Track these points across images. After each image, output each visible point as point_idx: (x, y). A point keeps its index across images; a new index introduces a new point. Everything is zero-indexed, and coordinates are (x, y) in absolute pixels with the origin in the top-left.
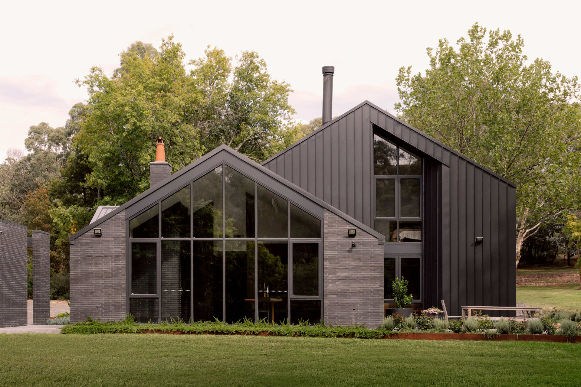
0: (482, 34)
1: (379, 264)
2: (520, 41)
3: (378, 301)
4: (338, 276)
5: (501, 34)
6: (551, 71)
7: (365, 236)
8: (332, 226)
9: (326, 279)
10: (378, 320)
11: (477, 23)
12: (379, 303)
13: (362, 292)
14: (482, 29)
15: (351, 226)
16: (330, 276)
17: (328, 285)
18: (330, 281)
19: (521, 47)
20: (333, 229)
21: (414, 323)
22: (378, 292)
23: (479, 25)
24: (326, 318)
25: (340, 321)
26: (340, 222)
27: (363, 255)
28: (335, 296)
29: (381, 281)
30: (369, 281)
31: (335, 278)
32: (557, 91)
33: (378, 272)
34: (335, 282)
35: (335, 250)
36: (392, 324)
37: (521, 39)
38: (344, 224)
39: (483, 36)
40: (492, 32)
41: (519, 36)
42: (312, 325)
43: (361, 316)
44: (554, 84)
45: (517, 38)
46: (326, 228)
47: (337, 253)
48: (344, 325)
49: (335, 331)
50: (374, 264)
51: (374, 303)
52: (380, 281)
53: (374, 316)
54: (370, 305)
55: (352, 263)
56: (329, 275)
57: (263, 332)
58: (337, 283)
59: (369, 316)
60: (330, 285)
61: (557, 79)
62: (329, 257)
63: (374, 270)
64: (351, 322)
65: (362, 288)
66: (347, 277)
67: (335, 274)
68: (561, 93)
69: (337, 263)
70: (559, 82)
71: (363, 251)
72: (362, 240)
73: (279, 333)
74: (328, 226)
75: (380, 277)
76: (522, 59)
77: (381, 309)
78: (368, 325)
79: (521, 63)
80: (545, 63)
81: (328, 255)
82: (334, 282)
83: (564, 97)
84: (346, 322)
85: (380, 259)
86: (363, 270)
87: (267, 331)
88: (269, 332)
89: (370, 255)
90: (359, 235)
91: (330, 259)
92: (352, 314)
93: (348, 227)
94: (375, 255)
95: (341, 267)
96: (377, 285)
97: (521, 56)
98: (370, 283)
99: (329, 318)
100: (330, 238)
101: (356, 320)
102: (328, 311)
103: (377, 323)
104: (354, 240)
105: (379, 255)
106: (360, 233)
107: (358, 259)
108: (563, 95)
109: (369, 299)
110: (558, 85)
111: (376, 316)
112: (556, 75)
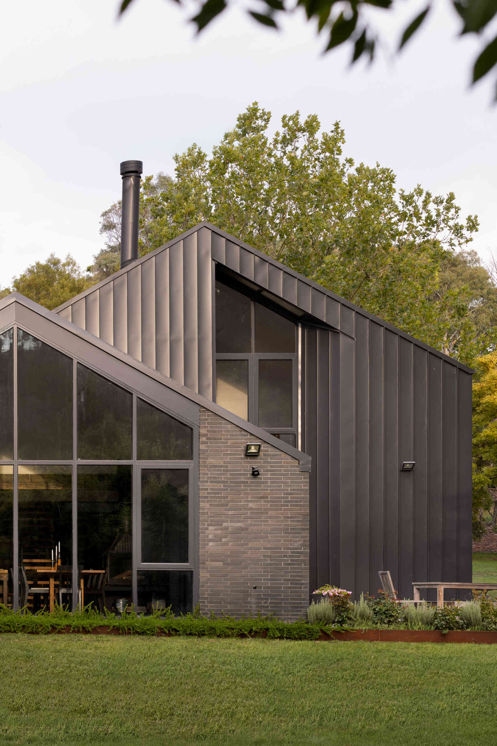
0: (263, 123)
1: (301, 506)
2: (338, 133)
3: (298, 572)
4: (227, 528)
5: (302, 121)
6: (394, 186)
7: (275, 455)
8: (215, 439)
9: (204, 533)
10: (298, 607)
11: (256, 103)
12: (302, 576)
13: (270, 556)
14: (264, 113)
15: (249, 439)
16: (210, 528)
17: (207, 545)
18: (210, 537)
19: (340, 144)
20: (216, 443)
21: (369, 612)
22: (299, 557)
23: (260, 106)
24: (204, 602)
25: (229, 608)
26: (228, 431)
27: (271, 490)
28: (220, 564)
29: (306, 537)
30: (282, 537)
31: (220, 532)
32: (414, 219)
33: (298, 521)
34: (221, 538)
35: (220, 482)
36: (331, 613)
37: (339, 131)
38: (237, 435)
39: (265, 127)
40: (287, 119)
41: (337, 125)
42: (178, 614)
43: (268, 599)
44: (410, 208)
45: (333, 128)
46: (204, 443)
47: (224, 486)
48: (237, 615)
49: (232, 625)
50: (292, 505)
51: (291, 576)
52: (302, 537)
53: (291, 599)
54: (285, 580)
55: (251, 505)
56: (208, 525)
57: (101, 627)
58: (223, 540)
59: (282, 599)
60: (211, 544)
61: (416, 198)
62: (208, 493)
63: (291, 517)
64: (250, 610)
65: (270, 548)
66: (242, 529)
67: (219, 524)
68: (421, 222)
69: (222, 505)
70: (420, 204)
71: (271, 482)
72: (270, 463)
73: (129, 629)
74: (208, 439)
75: (303, 529)
76: (344, 165)
77: (305, 588)
78: (281, 615)
79: (342, 171)
80: (383, 171)
81: (207, 489)
82: (217, 539)
83: (426, 229)
84: (240, 610)
85: (303, 498)
86: (270, 517)
87: (108, 627)
88: (111, 627)
89: (283, 490)
90: (265, 455)
91: (211, 497)
92: (250, 595)
93: (247, 440)
94: (294, 490)
95: (230, 513)
96: (296, 545)
97: (341, 159)
98: (285, 541)
99: (210, 602)
100: (211, 461)
101: (259, 607)
102: (207, 591)
103: (297, 611)
104: (255, 463)
105: (302, 490)
106: (265, 451)
107: (262, 498)
108: (424, 225)
109: (282, 569)
110: (416, 207)
111: (294, 599)
112: (415, 191)
